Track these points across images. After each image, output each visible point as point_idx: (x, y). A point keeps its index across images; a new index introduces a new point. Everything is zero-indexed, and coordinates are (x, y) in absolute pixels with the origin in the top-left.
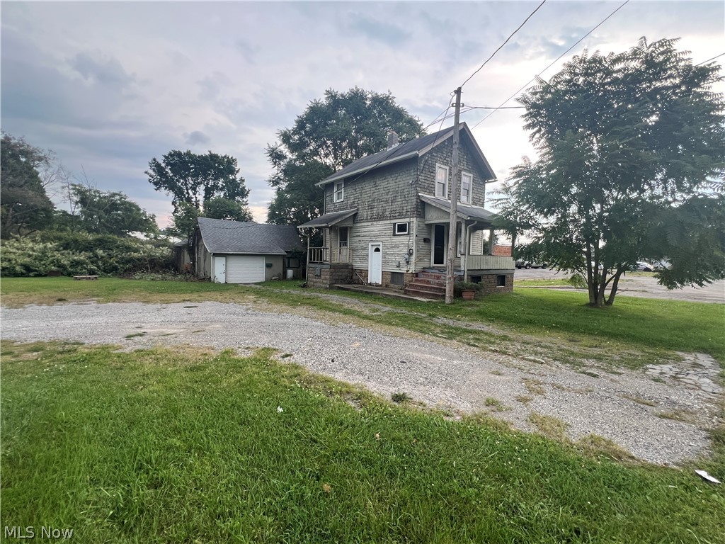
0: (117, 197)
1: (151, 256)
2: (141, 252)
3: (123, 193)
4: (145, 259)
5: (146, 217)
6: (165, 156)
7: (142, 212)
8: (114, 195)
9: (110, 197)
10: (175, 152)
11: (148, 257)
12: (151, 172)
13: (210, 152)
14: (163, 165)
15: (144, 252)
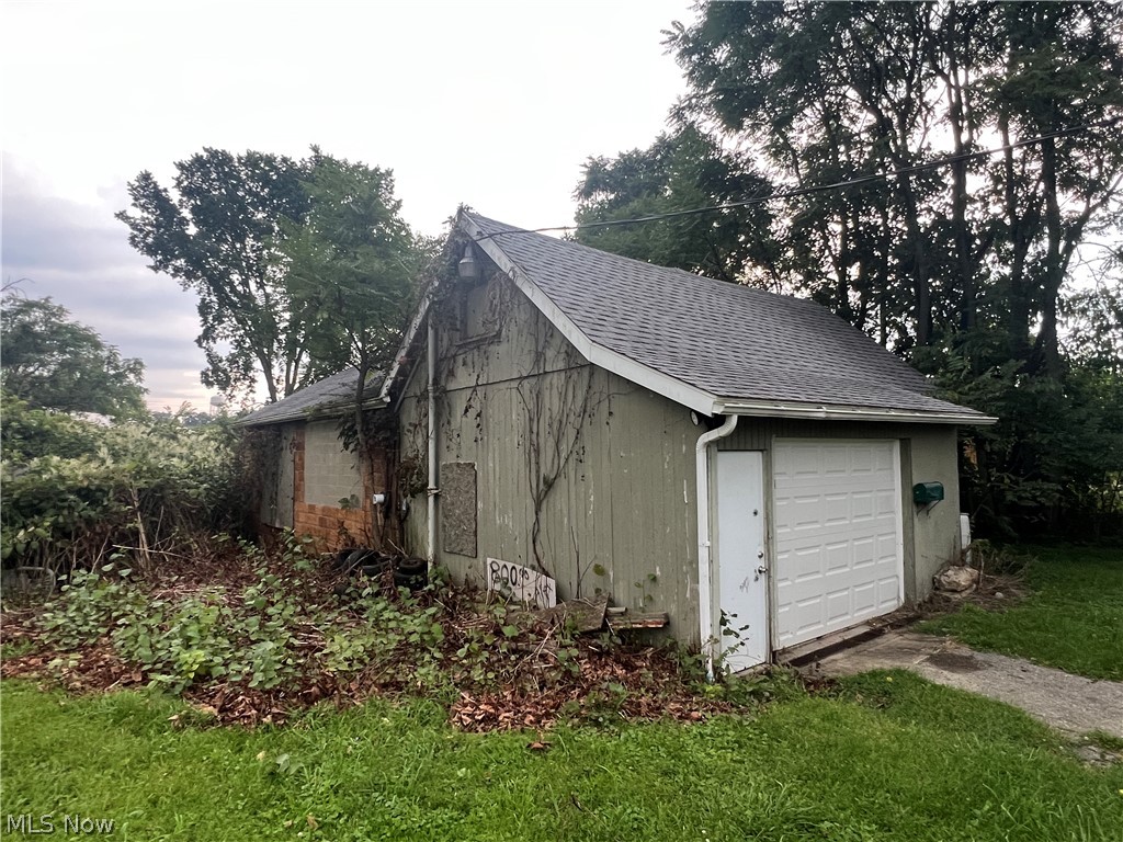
0: (38, 314)
1: (153, 471)
2: (103, 452)
3: (55, 302)
4: (121, 490)
5: (116, 367)
6: (181, 166)
7: (104, 354)
8: (29, 306)
9: (19, 312)
10: (213, 154)
11: (138, 474)
12: (136, 213)
13: (315, 149)
14: (175, 196)
15: (116, 456)
